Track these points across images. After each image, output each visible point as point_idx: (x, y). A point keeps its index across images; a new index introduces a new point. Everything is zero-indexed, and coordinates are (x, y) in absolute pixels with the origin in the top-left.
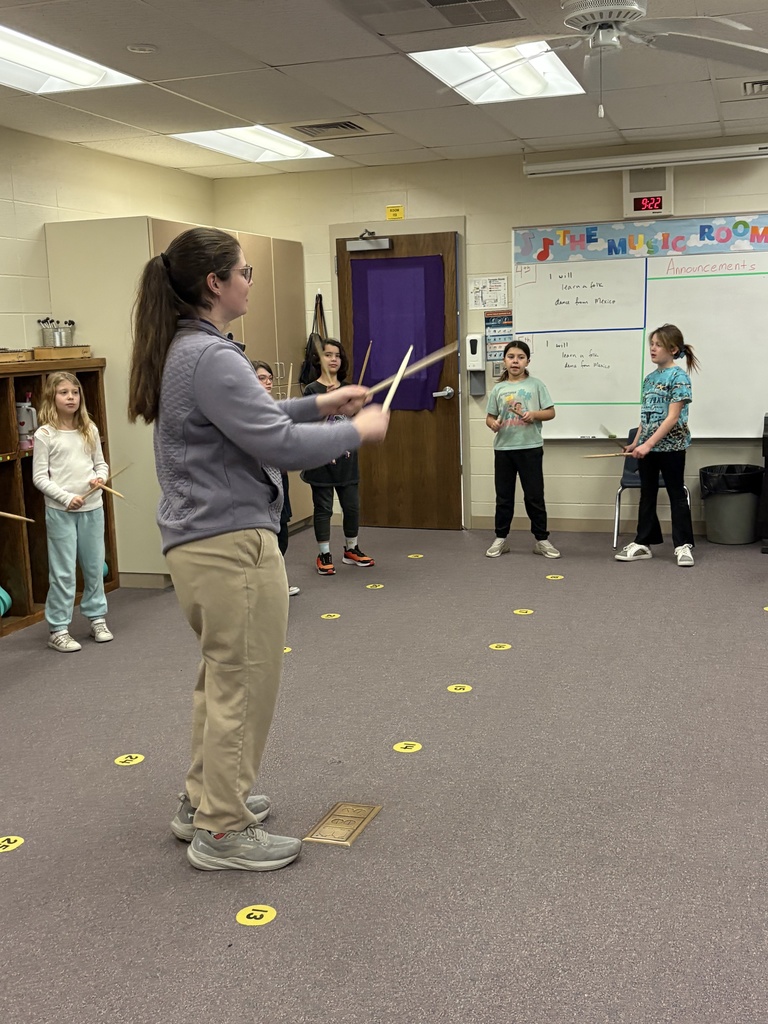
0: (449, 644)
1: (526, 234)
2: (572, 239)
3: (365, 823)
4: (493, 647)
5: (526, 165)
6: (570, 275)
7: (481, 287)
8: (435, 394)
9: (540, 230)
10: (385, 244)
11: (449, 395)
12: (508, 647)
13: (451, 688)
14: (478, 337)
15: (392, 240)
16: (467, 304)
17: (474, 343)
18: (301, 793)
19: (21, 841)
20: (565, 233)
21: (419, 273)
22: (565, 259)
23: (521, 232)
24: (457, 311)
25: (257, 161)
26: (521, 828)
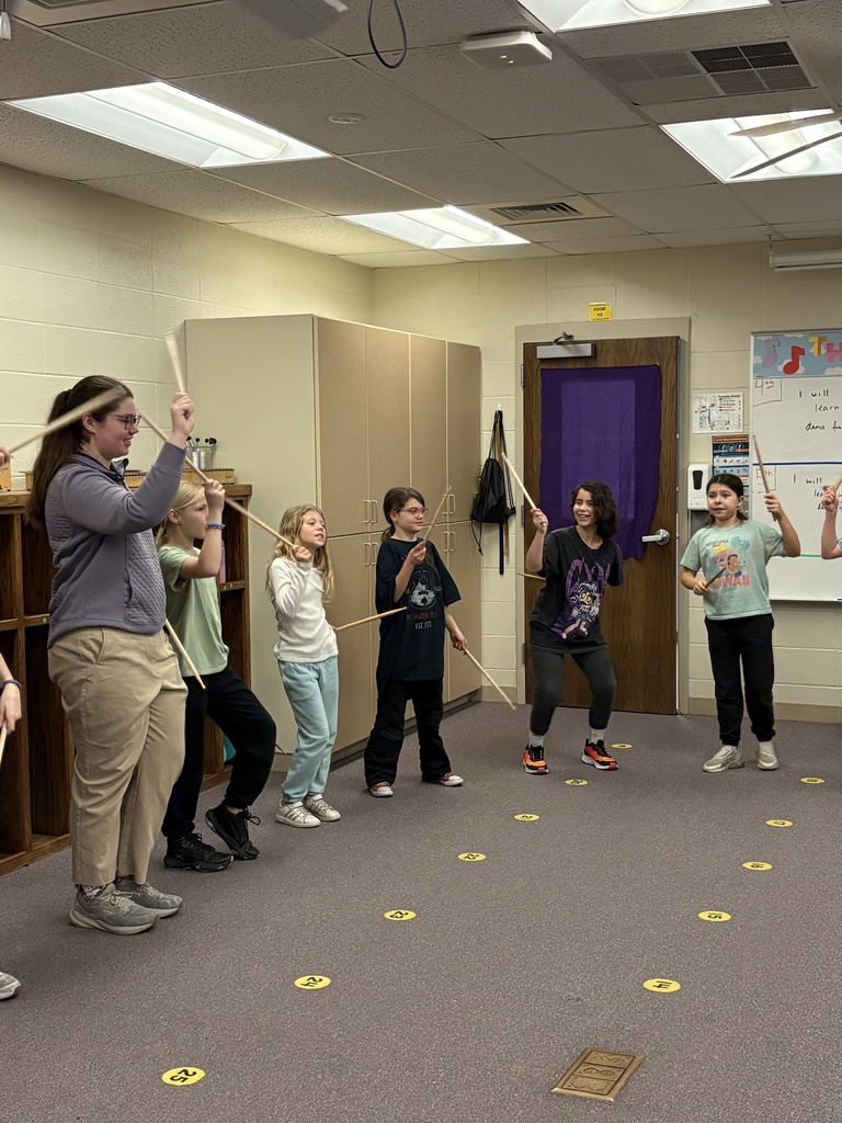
0: (689, 860)
1: (770, 340)
2: (830, 347)
3: (627, 1075)
4: (748, 865)
5: (773, 256)
6: (826, 393)
7: (708, 405)
8: (646, 539)
9: (787, 336)
10: (587, 350)
11: (663, 539)
12: (767, 867)
13: (704, 916)
14: (705, 468)
15: (595, 345)
16: (689, 426)
17: (698, 475)
18: (536, 1034)
19: (201, 1074)
20: (821, 340)
21: (629, 386)
22: (819, 372)
23: (763, 338)
24: (676, 433)
25: (435, 247)
26: (827, 1091)
